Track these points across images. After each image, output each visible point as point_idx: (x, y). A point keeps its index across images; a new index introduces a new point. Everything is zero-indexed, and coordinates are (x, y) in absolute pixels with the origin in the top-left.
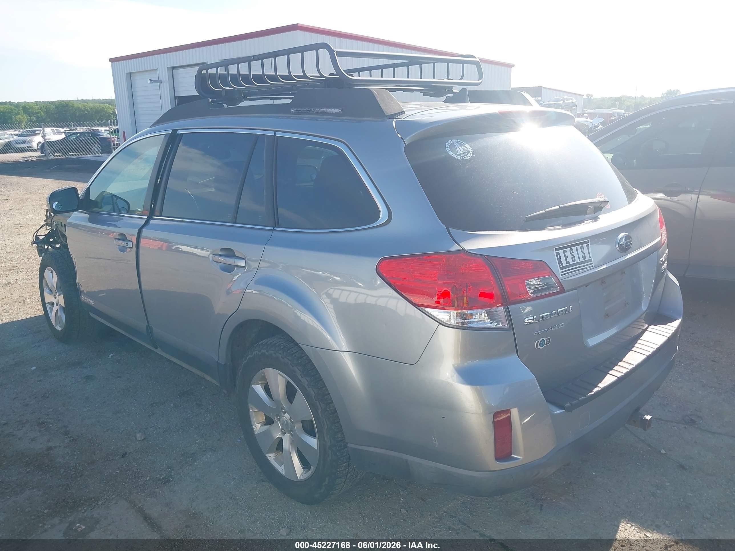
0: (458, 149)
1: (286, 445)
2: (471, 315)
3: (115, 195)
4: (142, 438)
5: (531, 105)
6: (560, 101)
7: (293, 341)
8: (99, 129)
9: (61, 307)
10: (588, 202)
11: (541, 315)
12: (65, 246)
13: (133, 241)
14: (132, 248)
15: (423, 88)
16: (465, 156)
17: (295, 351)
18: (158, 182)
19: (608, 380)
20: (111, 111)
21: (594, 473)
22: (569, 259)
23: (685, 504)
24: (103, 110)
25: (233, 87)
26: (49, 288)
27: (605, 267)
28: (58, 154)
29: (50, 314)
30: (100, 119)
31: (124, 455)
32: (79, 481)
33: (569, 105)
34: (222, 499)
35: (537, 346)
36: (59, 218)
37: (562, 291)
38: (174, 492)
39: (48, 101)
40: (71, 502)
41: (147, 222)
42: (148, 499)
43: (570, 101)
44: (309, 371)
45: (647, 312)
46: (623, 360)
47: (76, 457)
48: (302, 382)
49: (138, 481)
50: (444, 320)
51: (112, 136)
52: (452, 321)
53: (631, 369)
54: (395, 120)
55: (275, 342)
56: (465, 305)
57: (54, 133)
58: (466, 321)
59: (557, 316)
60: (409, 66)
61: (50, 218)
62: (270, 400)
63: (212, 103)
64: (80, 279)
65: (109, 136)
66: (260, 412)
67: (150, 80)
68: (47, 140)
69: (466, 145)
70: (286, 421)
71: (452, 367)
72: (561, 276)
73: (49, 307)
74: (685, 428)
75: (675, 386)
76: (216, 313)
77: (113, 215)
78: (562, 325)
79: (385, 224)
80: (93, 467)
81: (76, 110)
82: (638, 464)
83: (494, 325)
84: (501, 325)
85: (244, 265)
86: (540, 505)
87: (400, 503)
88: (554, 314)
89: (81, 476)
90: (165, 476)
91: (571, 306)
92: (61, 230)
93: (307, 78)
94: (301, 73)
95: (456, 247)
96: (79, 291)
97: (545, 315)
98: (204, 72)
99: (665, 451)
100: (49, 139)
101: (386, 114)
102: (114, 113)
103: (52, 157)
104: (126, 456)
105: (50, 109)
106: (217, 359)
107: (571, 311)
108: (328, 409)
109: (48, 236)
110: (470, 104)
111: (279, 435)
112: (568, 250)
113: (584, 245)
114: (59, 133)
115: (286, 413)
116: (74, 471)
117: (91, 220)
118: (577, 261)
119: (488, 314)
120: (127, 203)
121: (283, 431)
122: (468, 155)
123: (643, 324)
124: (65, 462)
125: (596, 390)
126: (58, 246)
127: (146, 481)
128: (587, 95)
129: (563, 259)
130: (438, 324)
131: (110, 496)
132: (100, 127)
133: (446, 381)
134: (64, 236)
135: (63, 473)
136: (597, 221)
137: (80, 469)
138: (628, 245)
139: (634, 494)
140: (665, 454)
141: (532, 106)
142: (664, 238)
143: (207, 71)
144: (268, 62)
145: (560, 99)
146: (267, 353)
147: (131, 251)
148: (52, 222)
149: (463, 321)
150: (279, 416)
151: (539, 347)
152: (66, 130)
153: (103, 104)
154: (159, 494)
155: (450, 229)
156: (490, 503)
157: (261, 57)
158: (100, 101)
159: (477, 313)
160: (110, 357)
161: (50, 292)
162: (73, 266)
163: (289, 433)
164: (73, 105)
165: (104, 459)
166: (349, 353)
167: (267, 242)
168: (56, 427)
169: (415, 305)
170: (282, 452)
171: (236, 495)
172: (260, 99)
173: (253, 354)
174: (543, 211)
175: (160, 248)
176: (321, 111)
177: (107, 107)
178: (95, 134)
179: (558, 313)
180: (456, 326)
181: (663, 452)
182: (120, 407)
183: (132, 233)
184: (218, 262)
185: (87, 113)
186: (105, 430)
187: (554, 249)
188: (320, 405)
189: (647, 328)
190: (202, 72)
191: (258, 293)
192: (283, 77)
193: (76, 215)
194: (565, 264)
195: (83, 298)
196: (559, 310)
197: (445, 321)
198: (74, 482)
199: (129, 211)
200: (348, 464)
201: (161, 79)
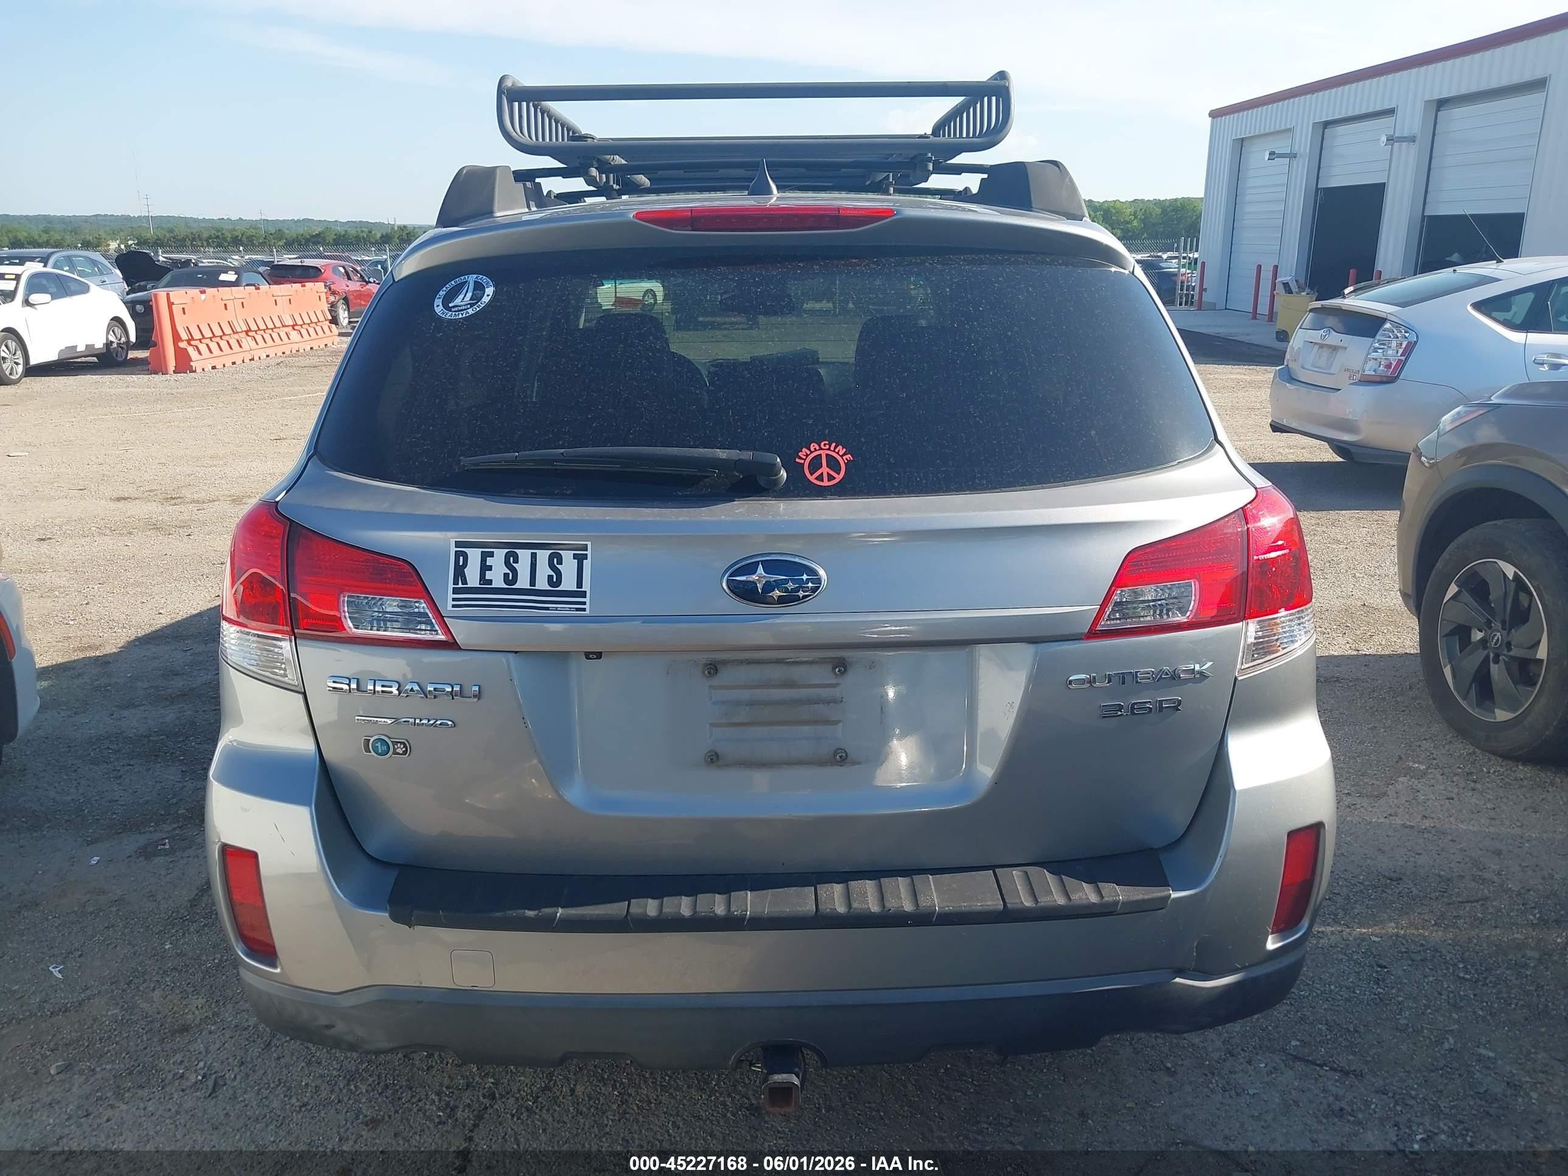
22: (496, 575)
35: (367, 749)
37: (449, 643)
59: (423, 699)
67: (1271, 154)
69: (492, 287)
72: (449, 608)
88: (413, 691)
91: (475, 688)
97: (384, 686)
107: (475, 699)
112: (500, 553)
113: (567, 554)
118: (524, 584)
129: (472, 572)
151: (373, 753)
174: (515, 455)
194: (474, 582)
196: (431, 686)
201: (1296, 149)
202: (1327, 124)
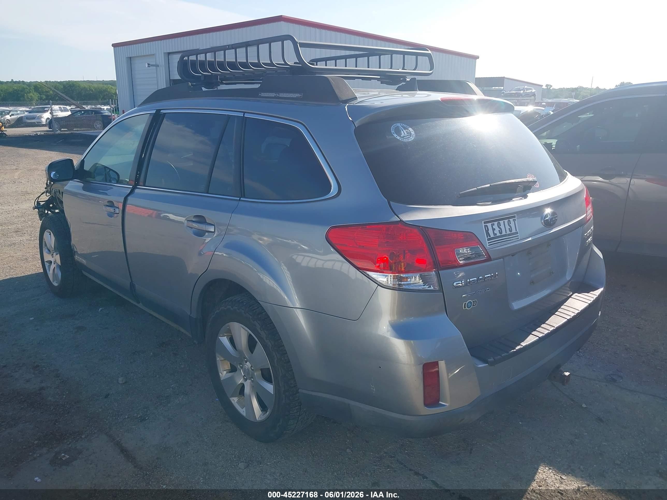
0: (402, 132)
1: (247, 390)
2: (407, 278)
3: (107, 167)
4: (124, 382)
5: (475, 94)
6: (521, 91)
7: (255, 299)
8: (102, 107)
9: (58, 265)
10: (518, 181)
11: (468, 280)
12: (62, 211)
13: (119, 208)
14: (118, 214)
15: (379, 77)
16: (408, 138)
17: (256, 308)
18: (143, 157)
19: (531, 339)
20: (113, 92)
21: (520, 423)
22: (497, 231)
23: (599, 452)
24: (106, 90)
25: (211, 73)
26: (48, 248)
27: (530, 239)
28: (64, 129)
29: (48, 271)
30: (104, 98)
31: (107, 396)
32: (66, 417)
33: (529, 94)
34: (190, 436)
35: (465, 307)
36: (57, 186)
37: (489, 259)
38: (148, 429)
39: (57, 81)
40: (58, 435)
41: (132, 192)
42: (125, 434)
43: (530, 91)
44: (268, 325)
45: (572, 281)
46: (546, 323)
47: (64, 396)
48: (261, 335)
49: (118, 418)
50: (382, 282)
51: (113, 114)
52: (389, 283)
53: (551, 331)
54: (347, 104)
55: (239, 299)
56: (403, 269)
57: (62, 111)
58: (402, 283)
59: (484, 282)
60: (370, 57)
61: (50, 186)
62: (233, 349)
63: (192, 87)
64: (74, 241)
65: (110, 114)
66: (226, 361)
67: (148, 64)
68: (55, 117)
69: (410, 128)
70: (248, 369)
71: (388, 323)
72: (488, 246)
73: (47, 265)
74: (606, 385)
75: (601, 349)
76: (189, 272)
77: (106, 184)
78: (489, 289)
79: (335, 197)
80: (79, 406)
81: (82, 90)
82: (560, 415)
83: (426, 287)
84: (432, 288)
85: (214, 231)
86: (470, 449)
87: (346, 444)
88: (481, 280)
89: (68, 413)
90: (141, 415)
91: (497, 273)
92: (59, 197)
93: (274, 65)
94: (269, 61)
95: (395, 219)
96: (73, 251)
97: (472, 280)
98: (186, 58)
99: (586, 405)
100: (57, 115)
101: (340, 100)
102: (116, 94)
103: (59, 132)
104: (109, 397)
105: (59, 88)
106: (189, 313)
107: (497, 277)
108: (283, 359)
109: (48, 202)
110: (419, 92)
111: (241, 381)
112: (496, 223)
113: (511, 220)
114: (66, 110)
115: (248, 362)
116: (62, 409)
117: (84, 189)
118: (504, 233)
119: (421, 277)
120: (117, 174)
121: (245, 377)
122: (411, 137)
123: (567, 292)
124: (55, 400)
125: (518, 348)
126: (57, 211)
127: (124, 419)
128: (547, 85)
129: (491, 232)
130: (377, 285)
131: (93, 431)
132: (103, 106)
133: (383, 335)
134: (61, 202)
135: (53, 410)
136: (527, 198)
137: (68, 406)
138: (553, 221)
139: (554, 441)
140: (586, 407)
141: (477, 95)
142: (589, 216)
143: (188, 58)
144: (241, 51)
145: (521, 89)
146: (232, 309)
147: (117, 217)
148: (52, 189)
149: (400, 283)
150: (242, 364)
151: (467, 308)
152: (71, 107)
153: (107, 85)
154: (136, 430)
155: (391, 202)
156: (426, 446)
157: (235, 47)
158: (104, 83)
159: (412, 277)
160: (99, 311)
161: (48, 252)
162: (69, 229)
163: (250, 380)
164: (79, 85)
165: (89, 399)
166: (300, 310)
167: (233, 211)
168: (49, 370)
169: (358, 269)
170: (244, 396)
171: (202, 433)
172: (235, 84)
173: (220, 310)
174: (476, 189)
175: (150, 216)
176: (285, 95)
177: (110, 88)
178: (97, 112)
179: (485, 278)
180: (393, 287)
181: (584, 406)
182: (106, 355)
183: (118, 201)
184: (192, 228)
185: (92, 92)
186: (92, 374)
187: (483, 222)
188: (276, 355)
189: (572, 295)
190: (184, 59)
191: (227, 256)
192: (254, 64)
193: (72, 184)
194: (492, 236)
195: (76, 257)
196: (485, 276)
197: (384, 283)
198: (62, 418)
199: (118, 181)
200: (299, 407)
201: (158, 63)
202: (169, 54)
